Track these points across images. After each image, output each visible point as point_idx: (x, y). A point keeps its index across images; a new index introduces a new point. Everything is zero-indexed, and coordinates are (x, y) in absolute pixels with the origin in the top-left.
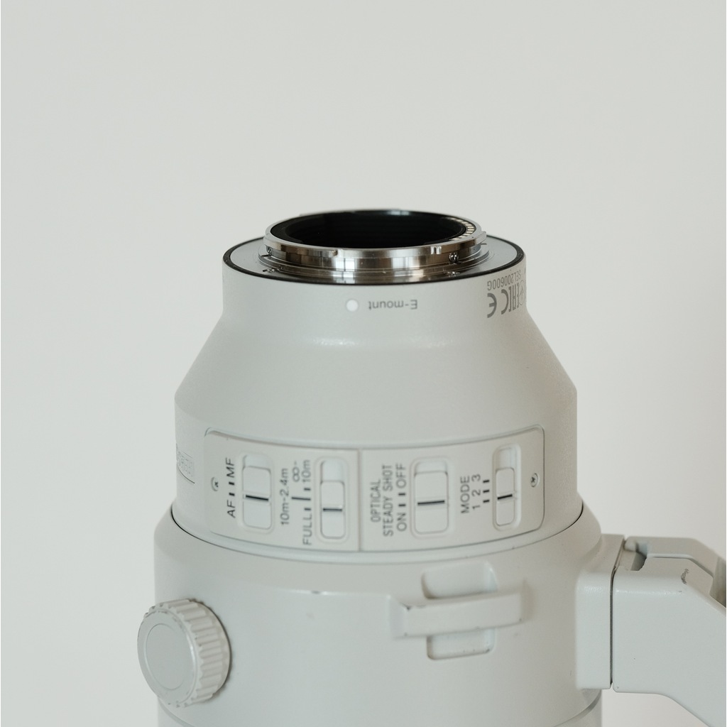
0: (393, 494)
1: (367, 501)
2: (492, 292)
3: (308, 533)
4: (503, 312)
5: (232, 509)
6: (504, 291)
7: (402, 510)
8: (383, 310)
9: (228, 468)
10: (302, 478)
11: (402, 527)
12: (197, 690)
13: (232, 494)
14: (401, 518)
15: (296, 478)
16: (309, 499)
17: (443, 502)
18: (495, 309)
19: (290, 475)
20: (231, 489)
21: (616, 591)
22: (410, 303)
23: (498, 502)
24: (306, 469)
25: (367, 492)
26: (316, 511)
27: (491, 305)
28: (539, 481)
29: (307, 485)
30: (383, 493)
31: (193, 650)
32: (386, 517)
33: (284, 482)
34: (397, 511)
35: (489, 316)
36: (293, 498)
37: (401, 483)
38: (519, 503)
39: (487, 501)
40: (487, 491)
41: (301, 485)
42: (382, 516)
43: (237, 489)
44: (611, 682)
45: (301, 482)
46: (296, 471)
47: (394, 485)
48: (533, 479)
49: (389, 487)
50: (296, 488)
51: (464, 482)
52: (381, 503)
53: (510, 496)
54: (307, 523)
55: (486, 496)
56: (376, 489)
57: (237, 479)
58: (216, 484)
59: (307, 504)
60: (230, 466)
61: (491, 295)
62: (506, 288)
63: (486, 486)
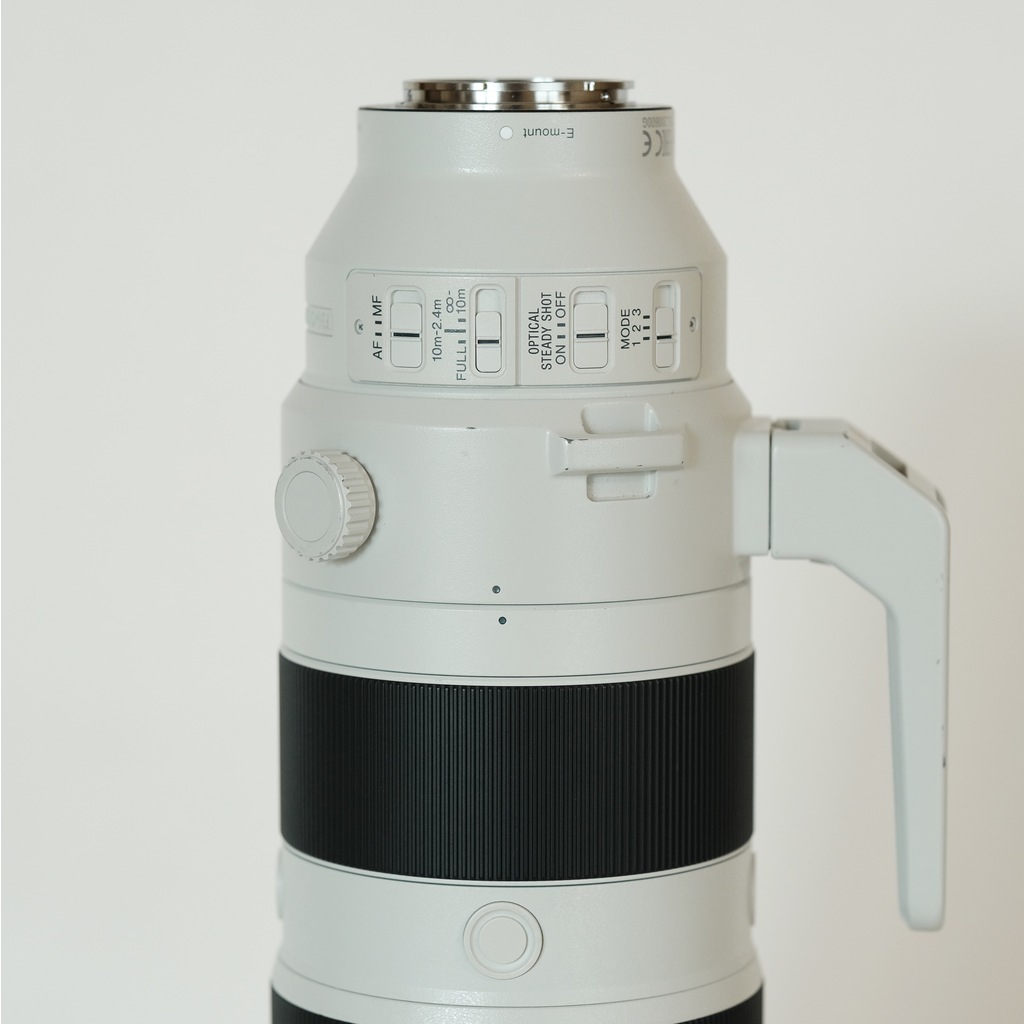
0: (552, 324)
1: (525, 331)
2: (647, 129)
3: (463, 368)
4: (657, 154)
5: (379, 350)
6: (658, 132)
7: (561, 342)
8: (538, 137)
9: (374, 306)
10: (456, 308)
11: (561, 360)
12: (344, 536)
13: (379, 334)
14: (561, 349)
15: (450, 308)
16: (464, 331)
17: (603, 335)
18: (650, 148)
19: (444, 305)
20: (378, 328)
21: (775, 450)
22: (567, 131)
23: (658, 341)
24: (461, 298)
25: (525, 322)
26: (471, 344)
27: (646, 144)
28: (697, 325)
29: (462, 315)
30: (542, 323)
31: (342, 493)
32: (544, 349)
33: (437, 314)
34: (555, 342)
35: (645, 155)
36: (446, 331)
37: (561, 313)
38: (678, 346)
39: (647, 338)
40: (648, 328)
41: (456, 316)
42: (540, 348)
43: (384, 329)
44: (770, 547)
45: (455, 312)
46: (450, 302)
47: (553, 314)
48: (692, 324)
49: (548, 317)
50: (450, 320)
51: (625, 315)
52: (540, 335)
53: (669, 337)
54: (461, 357)
55: (646, 333)
56: (534, 319)
57: (385, 317)
58: (360, 327)
59: (461, 336)
60: (377, 304)
61: (645, 133)
62: (660, 129)
63: (647, 322)
